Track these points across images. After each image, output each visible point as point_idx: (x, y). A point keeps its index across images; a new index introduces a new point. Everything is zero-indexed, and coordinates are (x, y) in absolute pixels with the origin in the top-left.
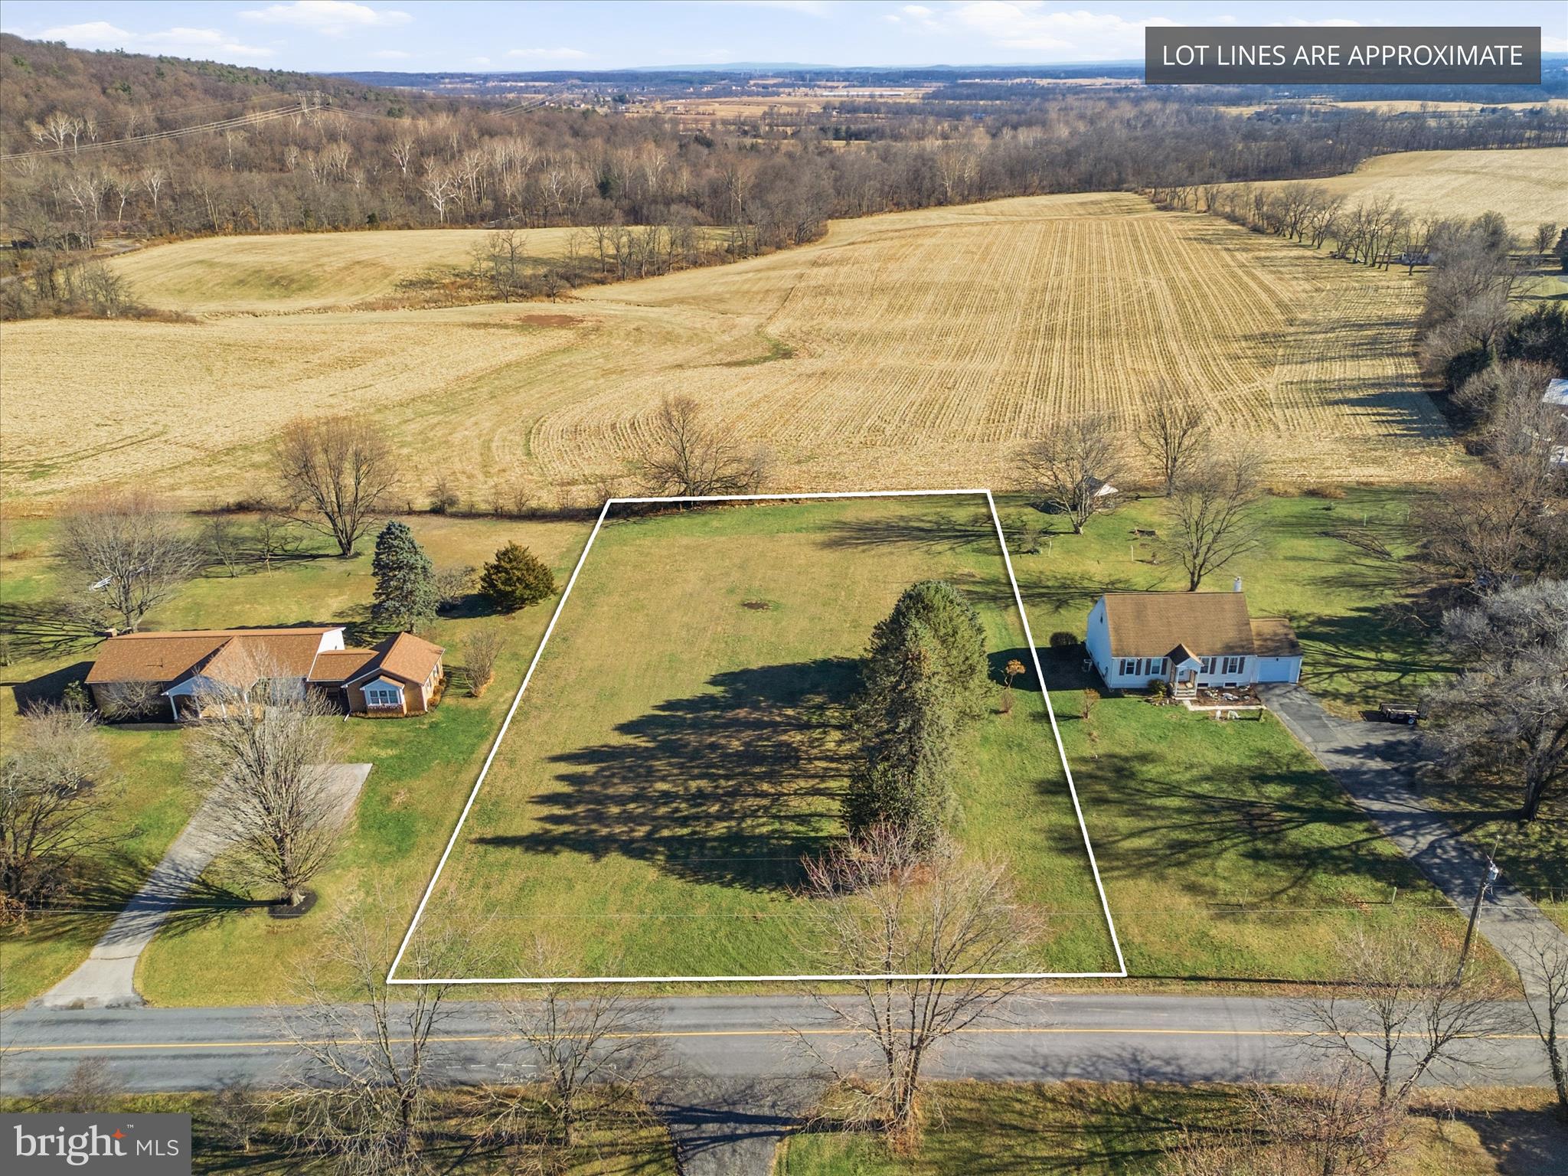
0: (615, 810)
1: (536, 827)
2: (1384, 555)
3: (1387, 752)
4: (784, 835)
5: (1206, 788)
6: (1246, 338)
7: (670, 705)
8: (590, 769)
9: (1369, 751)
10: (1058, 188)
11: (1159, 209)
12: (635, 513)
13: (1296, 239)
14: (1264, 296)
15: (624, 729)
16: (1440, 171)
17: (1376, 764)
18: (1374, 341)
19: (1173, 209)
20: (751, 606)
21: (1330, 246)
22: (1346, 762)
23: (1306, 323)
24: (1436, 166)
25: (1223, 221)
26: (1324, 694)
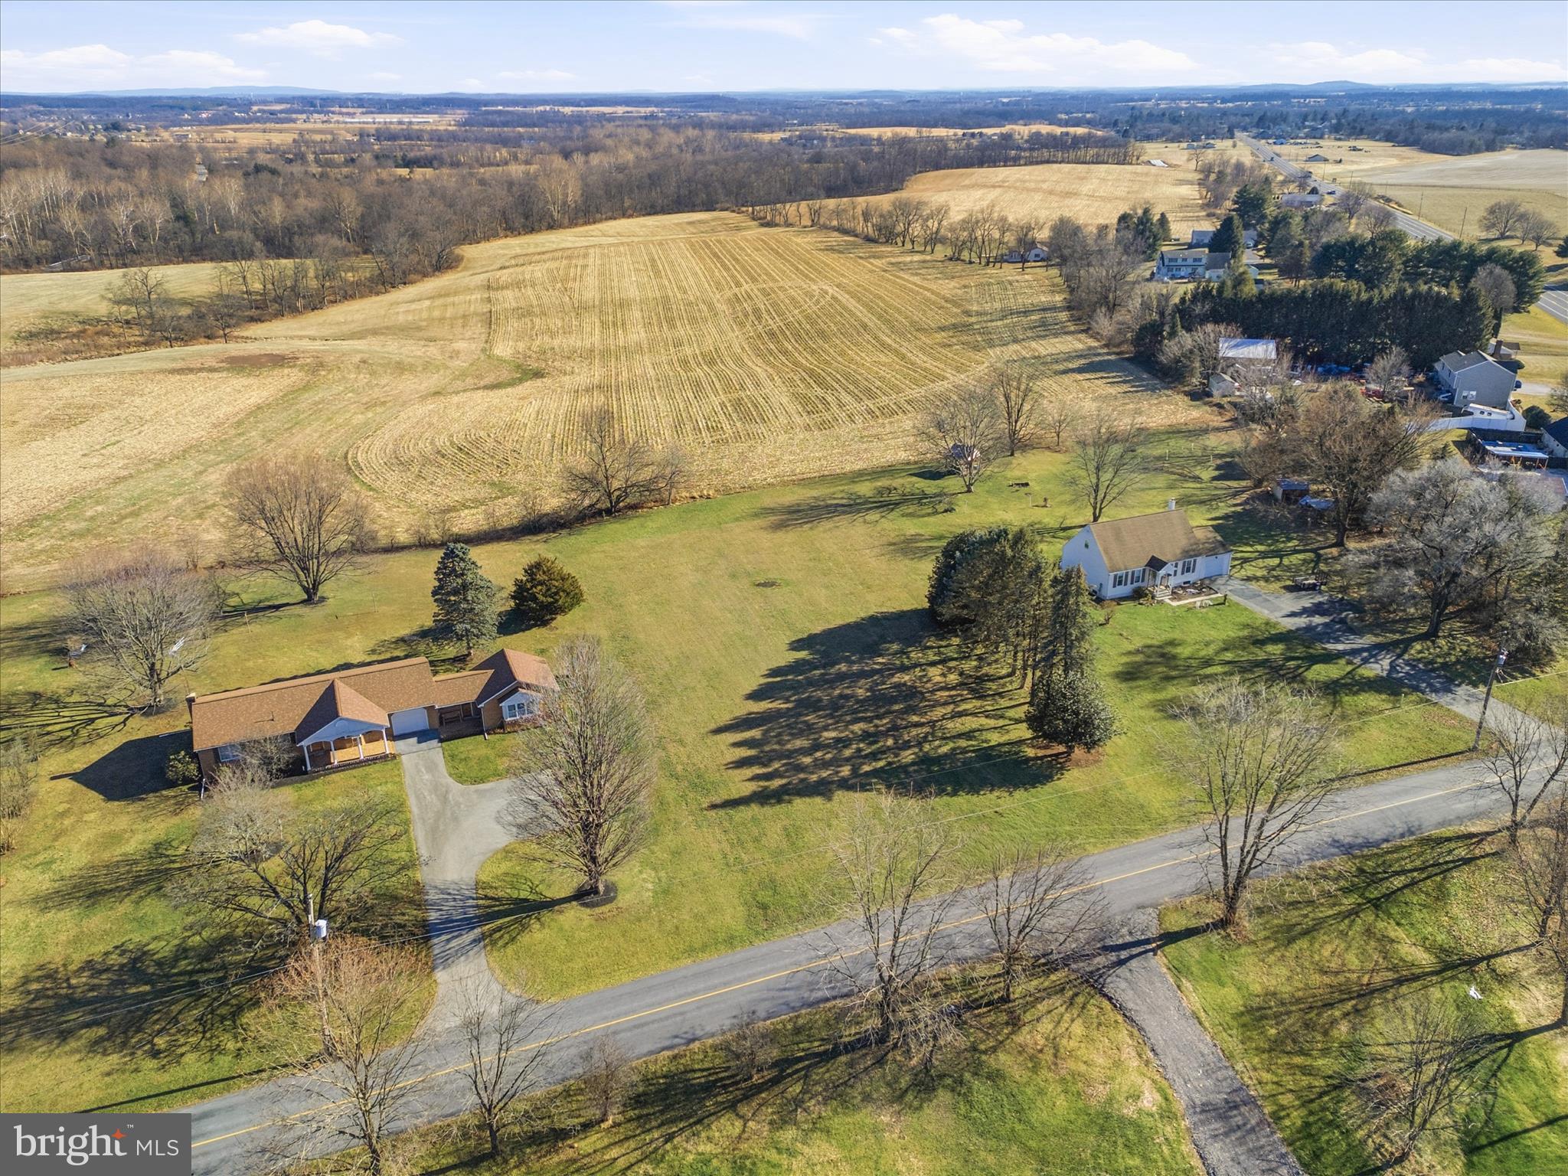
0: (807, 760)
1: (751, 788)
2: (1197, 479)
3: (1317, 610)
4: (964, 751)
5: (1229, 656)
6: (942, 329)
7: (774, 672)
8: (755, 733)
9: (1305, 611)
10: (652, 210)
11: (762, 225)
12: (562, 526)
13: (909, 246)
14: (928, 294)
15: (755, 696)
16: (973, 186)
17: (1318, 620)
18: (1043, 324)
19: (777, 225)
20: (765, 585)
21: (941, 252)
22: (1302, 622)
23: (979, 314)
24: (967, 182)
25: (836, 234)
26: (1248, 579)
